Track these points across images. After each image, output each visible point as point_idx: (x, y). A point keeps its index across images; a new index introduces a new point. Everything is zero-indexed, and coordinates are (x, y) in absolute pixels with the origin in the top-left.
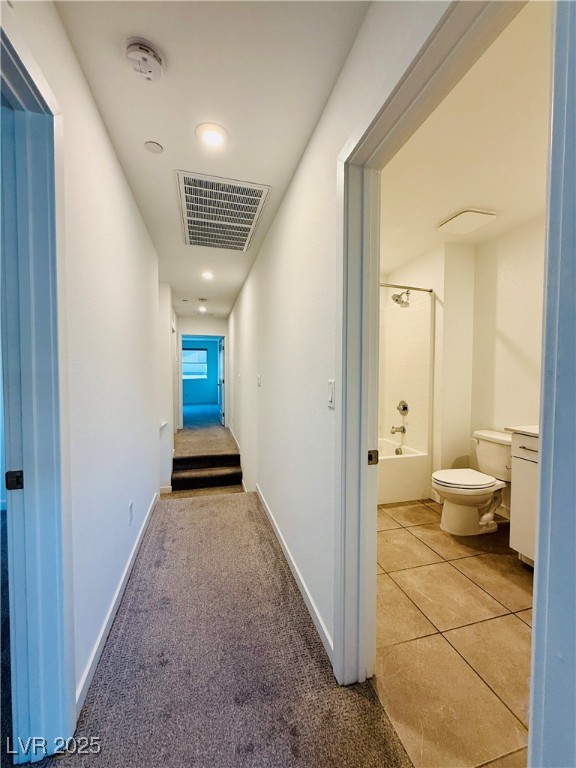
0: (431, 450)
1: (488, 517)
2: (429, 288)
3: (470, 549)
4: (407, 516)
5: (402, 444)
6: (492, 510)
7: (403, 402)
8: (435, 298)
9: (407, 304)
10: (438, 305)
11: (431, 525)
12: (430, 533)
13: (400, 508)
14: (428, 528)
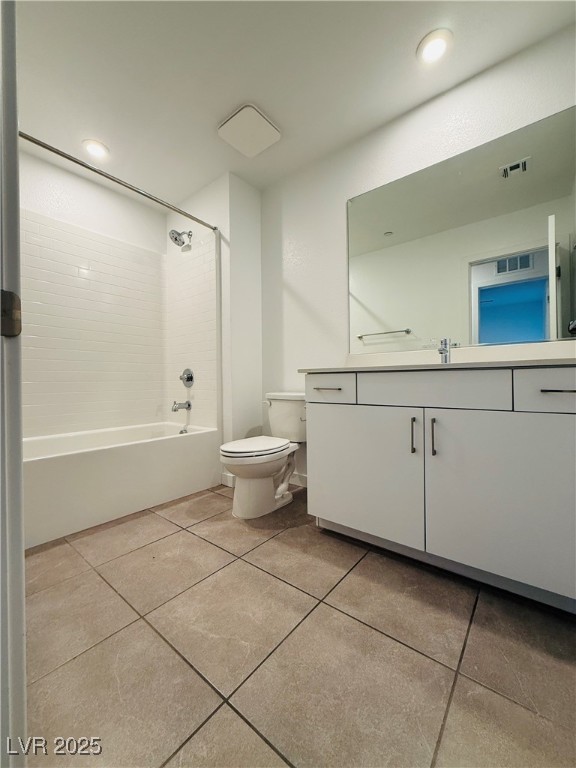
0: (221, 424)
1: (283, 487)
2: (214, 225)
3: (267, 532)
4: (191, 513)
5: (188, 424)
6: (286, 480)
7: (188, 370)
8: (220, 237)
9: (189, 247)
10: (224, 247)
11: (221, 516)
12: (219, 526)
13: (183, 504)
14: (217, 520)
